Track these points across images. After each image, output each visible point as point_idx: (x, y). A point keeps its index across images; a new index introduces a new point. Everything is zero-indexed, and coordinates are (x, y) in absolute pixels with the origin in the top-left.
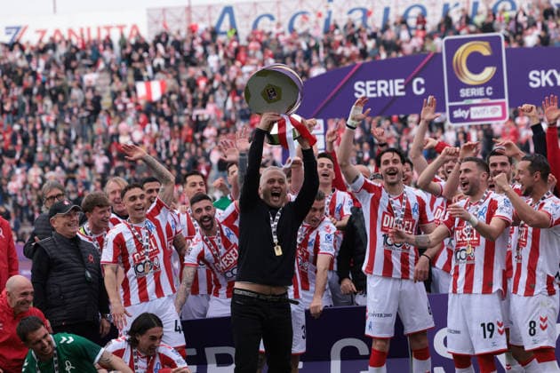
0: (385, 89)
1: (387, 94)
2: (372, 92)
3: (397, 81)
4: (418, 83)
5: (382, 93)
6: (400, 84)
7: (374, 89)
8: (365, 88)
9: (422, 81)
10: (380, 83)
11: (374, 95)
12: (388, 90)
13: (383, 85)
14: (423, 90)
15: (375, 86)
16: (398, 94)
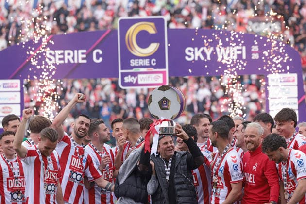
0: (70, 58)
1: (72, 61)
2: (60, 59)
3: (80, 51)
4: (97, 53)
5: (68, 60)
6: (83, 54)
7: (61, 57)
8: (54, 56)
9: (100, 52)
10: (66, 52)
11: (62, 62)
12: (73, 58)
13: (69, 54)
14: (101, 60)
15: (63, 54)
16: (81, 61)
